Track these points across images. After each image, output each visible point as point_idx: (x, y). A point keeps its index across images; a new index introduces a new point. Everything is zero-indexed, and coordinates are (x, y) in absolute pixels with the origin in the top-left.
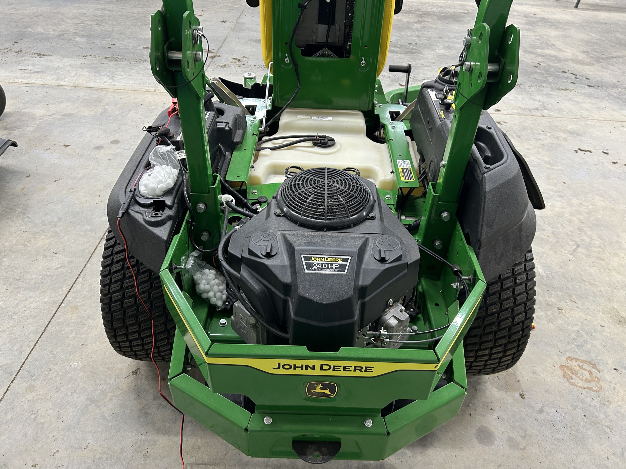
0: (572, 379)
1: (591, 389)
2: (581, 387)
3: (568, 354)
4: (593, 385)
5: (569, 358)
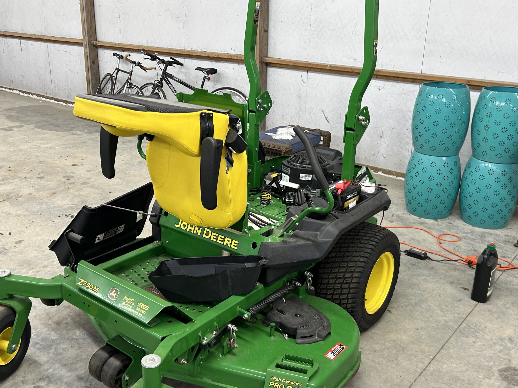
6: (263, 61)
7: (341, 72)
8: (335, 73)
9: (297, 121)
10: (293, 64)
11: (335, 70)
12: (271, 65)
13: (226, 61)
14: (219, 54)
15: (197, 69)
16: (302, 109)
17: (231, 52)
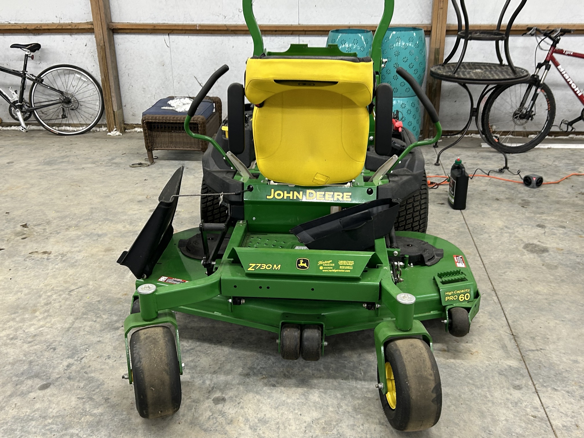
6: (111, 27)
7: (210, 32)
8: (203, 34)
9: (164, 92)
10: (152, 28)
11: (206, 30)
12: (119, 31)
13: (51, 33)
14: (41, 25)
15: (13, 46)
16: (167, 77)
17: (56, 21)
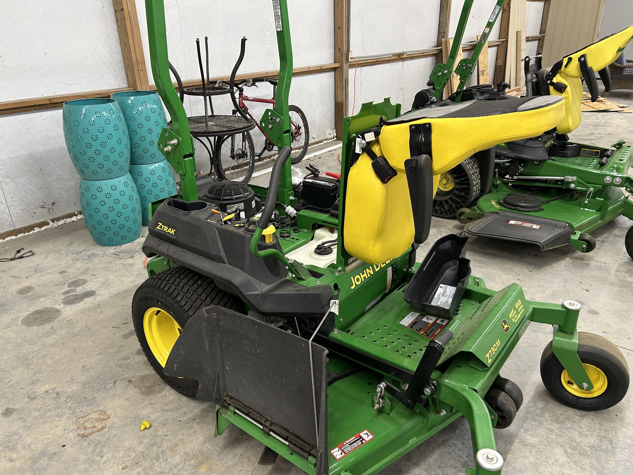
0: (99, 414)
1: (83, 417)
2: (91, 413)
3: (106, 430)
4: (81, 421)
5: (103, 428)
